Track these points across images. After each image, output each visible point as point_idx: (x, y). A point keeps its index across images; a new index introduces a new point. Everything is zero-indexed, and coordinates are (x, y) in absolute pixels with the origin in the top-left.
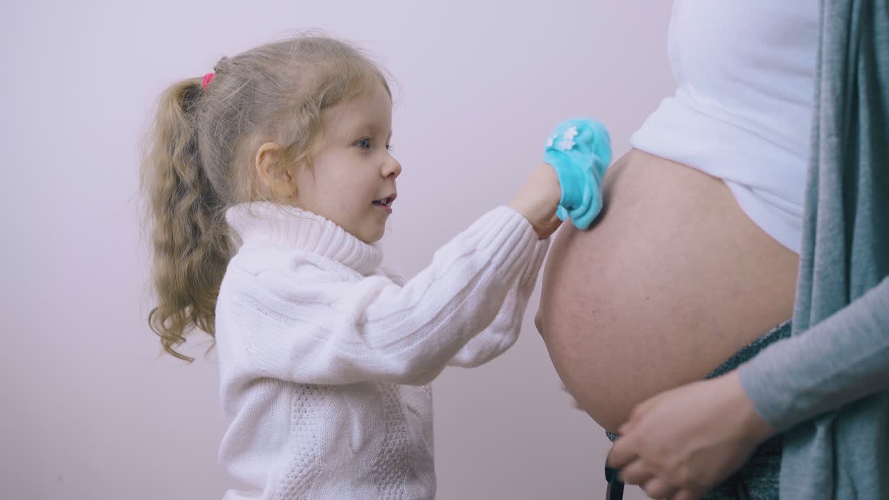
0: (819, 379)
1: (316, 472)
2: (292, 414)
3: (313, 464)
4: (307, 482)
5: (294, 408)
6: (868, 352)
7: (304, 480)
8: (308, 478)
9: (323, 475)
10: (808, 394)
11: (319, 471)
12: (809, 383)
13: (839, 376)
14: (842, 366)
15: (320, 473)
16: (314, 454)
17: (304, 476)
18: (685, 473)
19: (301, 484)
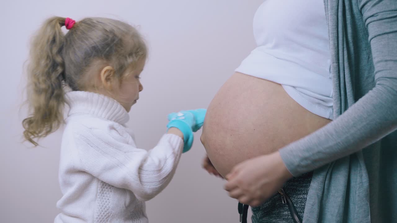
0: (311, 153)
1: (110, 214)
2: (98, 194)
3: (109, 211)
4: (107, 218)
5: (99, 191)
6: (331, 143)
7: (105, 218)
8: (107, 216)
9: (113, 215)
10: (306, 159)
11: (111, 214)
12: (307, 154)
13: (319, 152)
14: (321, 149)
15: (112, 215)
16: (109, 207)
17: (105, 216)
18: (259, 193)
19: (104, 219)
